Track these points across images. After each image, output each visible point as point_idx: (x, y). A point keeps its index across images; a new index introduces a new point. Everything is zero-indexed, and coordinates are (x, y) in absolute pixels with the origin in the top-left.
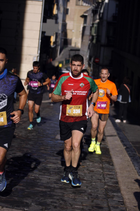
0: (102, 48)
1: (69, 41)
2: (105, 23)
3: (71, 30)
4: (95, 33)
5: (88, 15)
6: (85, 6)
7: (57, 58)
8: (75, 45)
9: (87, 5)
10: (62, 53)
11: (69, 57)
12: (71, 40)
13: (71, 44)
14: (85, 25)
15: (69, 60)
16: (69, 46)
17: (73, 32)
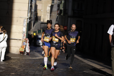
1: (39, 18)
3: (40, 10)
7: (31, 30)
8: (43, 21)
10: (35, 26)
11: (41, 28)
14: (53, 4)
15: (40, 30)
16: (39, 21)
17: (42, 12)
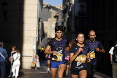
0: (73, 35)
1: (45, 34)
2: (73, 18)
3: (47, 27)
4: (67, 25)
5: (60, 15)
6: (54, 12)
9: (55, 11)
12: (47, 33)
13: (47, 36)
14: (57, 22)
16: (46, 37)
17: (48, 29)
